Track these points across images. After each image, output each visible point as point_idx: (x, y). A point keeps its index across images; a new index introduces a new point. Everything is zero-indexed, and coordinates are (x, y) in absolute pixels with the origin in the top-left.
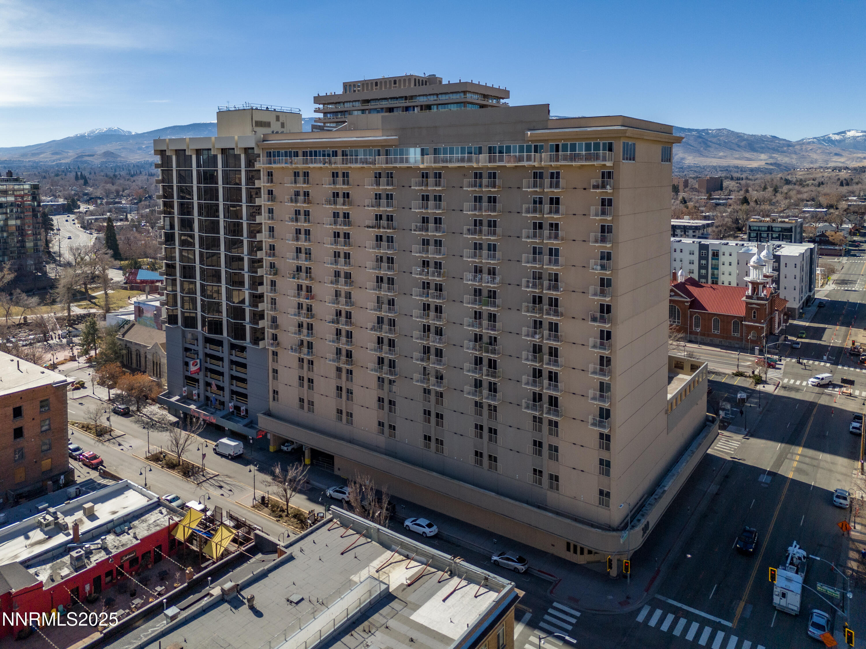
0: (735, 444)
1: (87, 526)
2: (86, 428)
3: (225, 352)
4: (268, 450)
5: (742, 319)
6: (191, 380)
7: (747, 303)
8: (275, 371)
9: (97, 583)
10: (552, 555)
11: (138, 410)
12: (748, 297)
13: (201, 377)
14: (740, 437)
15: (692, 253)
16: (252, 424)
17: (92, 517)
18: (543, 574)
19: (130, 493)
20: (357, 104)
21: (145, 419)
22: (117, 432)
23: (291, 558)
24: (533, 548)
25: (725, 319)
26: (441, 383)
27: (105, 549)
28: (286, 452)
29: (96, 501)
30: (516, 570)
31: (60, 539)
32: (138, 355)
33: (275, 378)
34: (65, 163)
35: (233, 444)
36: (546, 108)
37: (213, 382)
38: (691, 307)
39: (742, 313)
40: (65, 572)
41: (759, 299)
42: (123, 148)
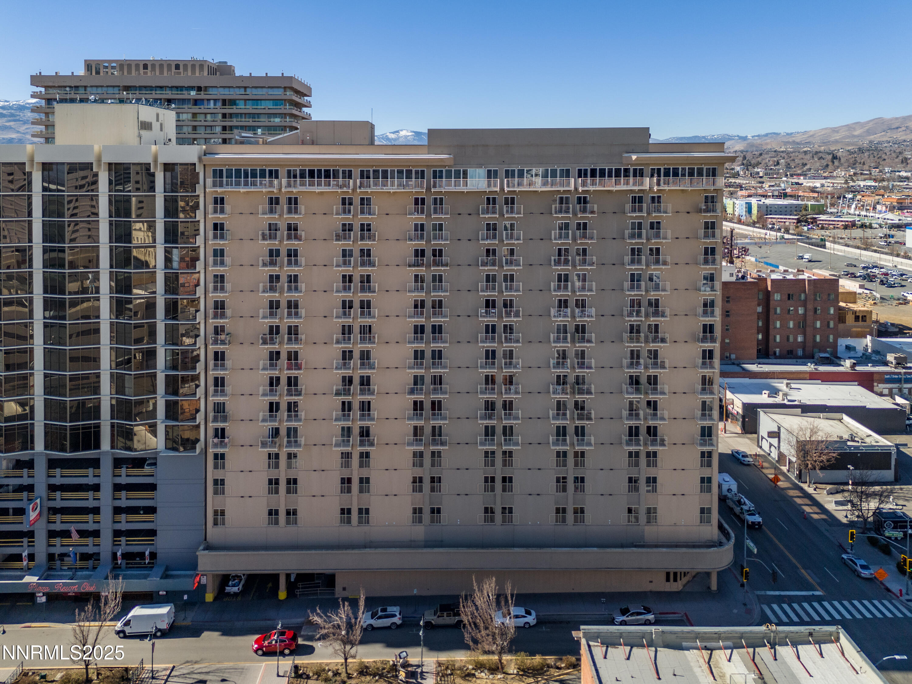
3: (103, 475)
4: (203, 602)
8: (220, 482)
10: (651, 592)
13: (40, 526)
18: (667, 615)
20: (111, 90)
24: (624, 593)
26: (510, 440)
28: (236, 594)
36: (645, 132)
37: (72, 528)
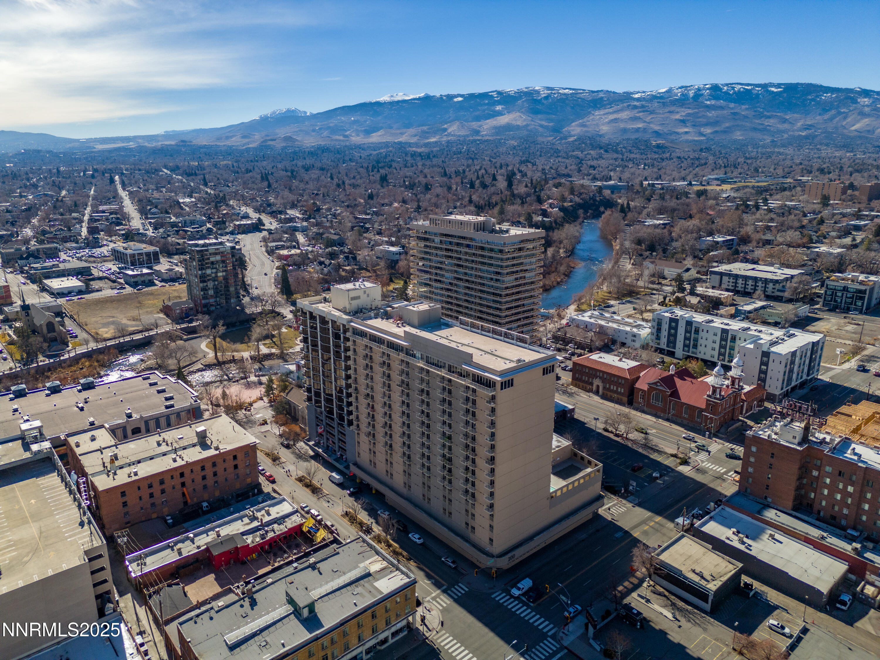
0: (623, 510)
1: (266, 519)
2: (267, 455)
3: (335, 425)
4: (356, 481)
5: (702, 410)
6: (321, 435)
7: (707, 400)
8: (359, 443)
9: (270, 546)
11: (294, 445)
12: (708, 396)
13: (324, 434)
14: (629, 505)
15: (715, 335)
16: (347, 467)
17: (269, 514)
18: (462, 570)
19: (285, 503)
21: (297, 451)
22: (283, 460)
23: (338, 553)
25: (691, 408)
27: (273, 531)
29: (270, 506)
30: (450, 566)
31: (256, 524)
32: (295, 408)
33: (359, 446)
34: (253, 148)
35: (338, 477)
37: (330, 439)
38: (671, 395)
39: (704, 407)
40: (258, 539)
41: (715, 398)
42: (300, 131)
